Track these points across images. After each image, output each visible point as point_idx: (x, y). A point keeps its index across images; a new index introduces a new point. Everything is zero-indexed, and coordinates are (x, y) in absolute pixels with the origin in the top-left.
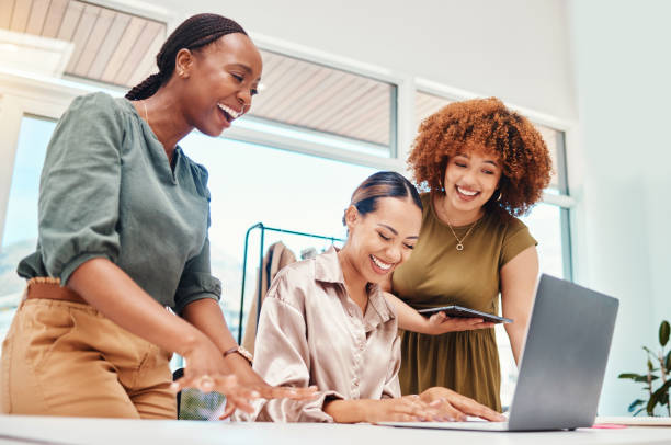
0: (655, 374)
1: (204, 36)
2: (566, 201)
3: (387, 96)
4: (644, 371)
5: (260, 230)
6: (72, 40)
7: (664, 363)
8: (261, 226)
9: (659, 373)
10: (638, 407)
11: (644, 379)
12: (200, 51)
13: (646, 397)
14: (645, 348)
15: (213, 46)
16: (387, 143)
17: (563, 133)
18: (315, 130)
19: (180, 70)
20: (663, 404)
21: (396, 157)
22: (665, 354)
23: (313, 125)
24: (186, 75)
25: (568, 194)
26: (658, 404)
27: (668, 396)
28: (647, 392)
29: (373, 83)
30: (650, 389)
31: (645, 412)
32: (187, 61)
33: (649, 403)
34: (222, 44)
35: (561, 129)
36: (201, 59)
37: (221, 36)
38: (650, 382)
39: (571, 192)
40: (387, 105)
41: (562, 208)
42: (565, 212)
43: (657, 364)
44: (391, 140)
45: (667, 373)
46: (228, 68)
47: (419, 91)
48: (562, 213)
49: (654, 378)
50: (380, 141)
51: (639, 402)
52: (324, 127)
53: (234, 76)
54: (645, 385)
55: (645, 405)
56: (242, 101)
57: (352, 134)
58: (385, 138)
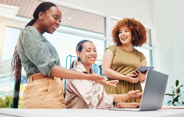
0: (175, 94)
1: (46, 8)
2: (151, 48)
3: (103, 20)
4: (172, 93)
5: (70, 57)
6: (19, 6)
7: (177, 91)
8: (70, 56)
9: (176, 94)
10: (170, 103)
11: (172, 95)
12: (45, 12)
13: (172, 100)
14: (172, 87)
15: (48, 10)
16: (103, 33)
17: (150, 30)
18: (84, 30)
19: (40, 18)
20: (177, 102)
21: (106, 37)
22: (177, 88)
23: (83, 28)
24: (42, 19)
25: (151, 46)
26: (175, 102)
27: (178, 100)
28: (173, 99)
29: (99, 17)
30: (173, 98)
31: (172, 104)
32: (42, 15)
33: (173, 102)
34: (50, 9)
35: (149, 29)
36: (45, 14)
37: (50, 7)
38: (173, 96)
39: (152, 46)
40: (103, 23)
41: (150, 50)
42: (151, 51)
43: (175, 91)
44: (104, 32)
45: (178, 93)
46: (53, 16)
47: (112, 19)
48: (150, 52)
49: (174, 95)
50: (101, 32)
51: (170, 101)
52: (86, 29)
53: (55, 18)
54: (172, 97)
55: (172, 102)
56: (57, 24)
57: (94, 31)
58: (103, 32)
